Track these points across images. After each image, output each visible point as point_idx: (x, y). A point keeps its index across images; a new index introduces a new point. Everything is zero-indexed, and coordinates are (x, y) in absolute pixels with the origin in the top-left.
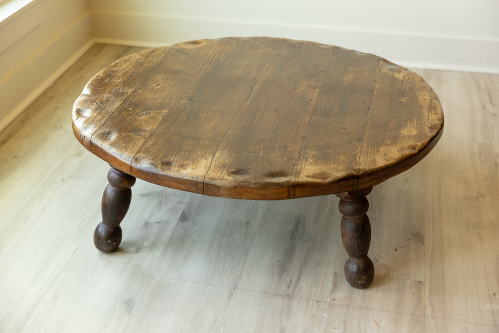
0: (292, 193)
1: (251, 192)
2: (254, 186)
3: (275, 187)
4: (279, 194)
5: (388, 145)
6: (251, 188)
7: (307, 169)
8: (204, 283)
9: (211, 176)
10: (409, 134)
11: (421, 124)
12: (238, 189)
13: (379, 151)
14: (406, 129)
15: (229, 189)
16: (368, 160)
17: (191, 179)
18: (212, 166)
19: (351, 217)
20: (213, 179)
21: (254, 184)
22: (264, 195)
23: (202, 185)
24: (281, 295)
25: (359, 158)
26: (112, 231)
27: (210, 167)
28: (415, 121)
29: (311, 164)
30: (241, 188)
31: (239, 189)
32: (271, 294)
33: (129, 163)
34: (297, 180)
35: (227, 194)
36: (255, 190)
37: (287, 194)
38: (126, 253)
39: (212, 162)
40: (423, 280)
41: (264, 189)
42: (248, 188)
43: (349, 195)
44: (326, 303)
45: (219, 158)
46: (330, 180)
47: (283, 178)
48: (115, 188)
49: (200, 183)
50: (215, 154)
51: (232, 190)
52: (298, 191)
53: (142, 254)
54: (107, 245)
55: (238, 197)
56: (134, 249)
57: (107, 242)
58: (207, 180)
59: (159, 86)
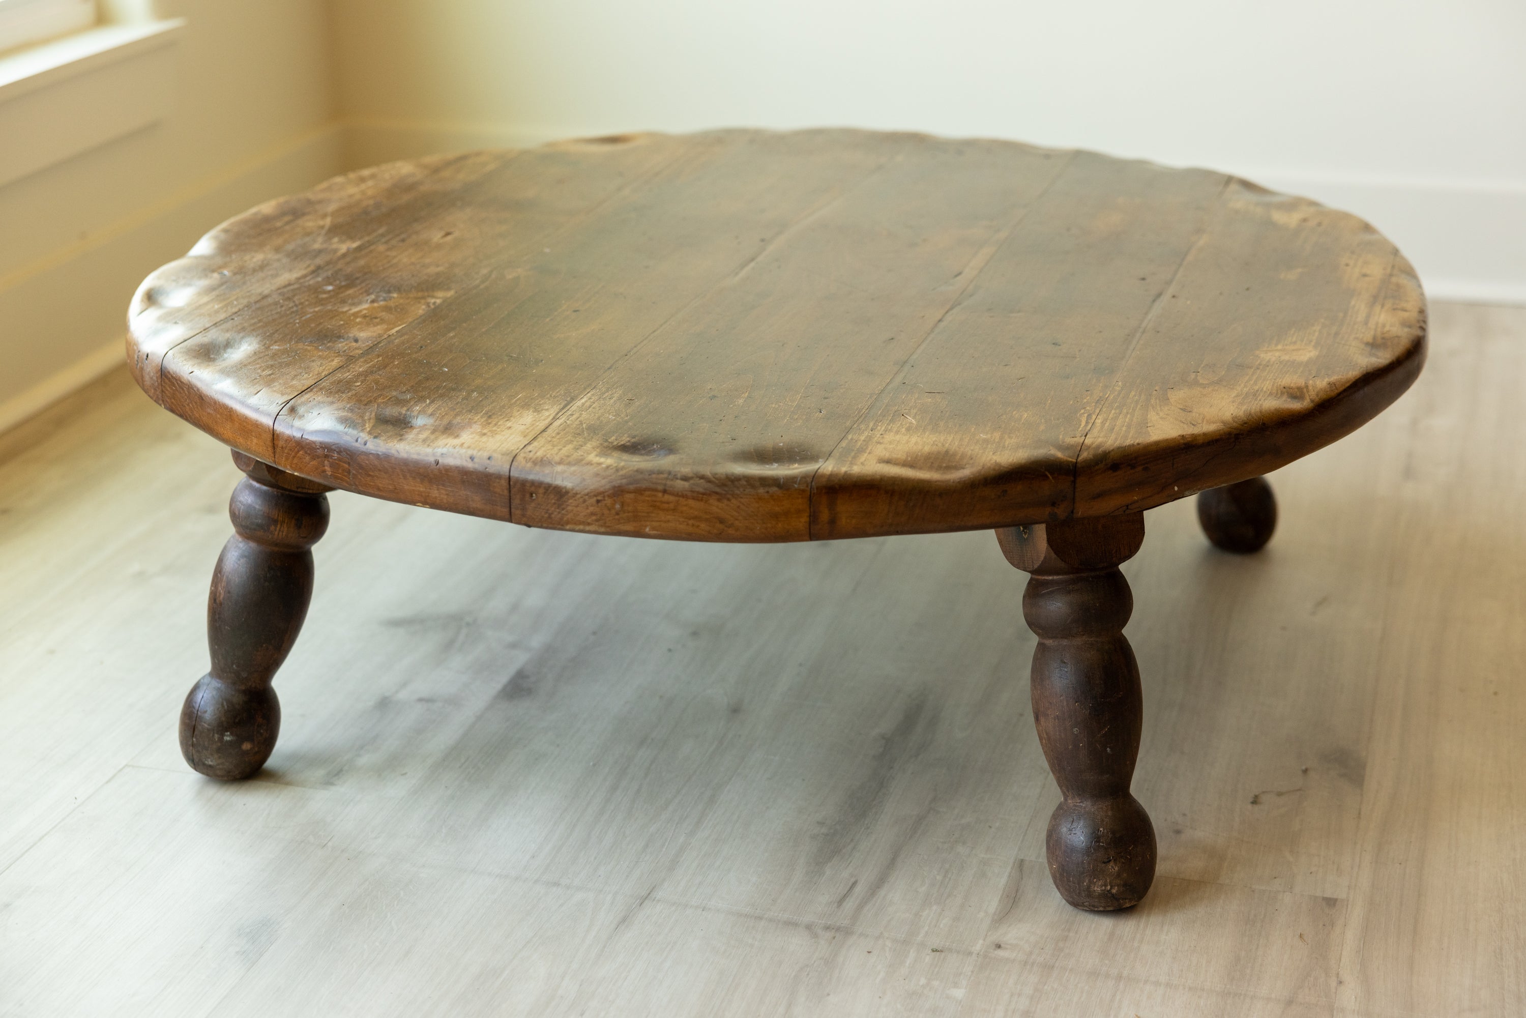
0: (825, 515)
1: (674, 510)
2: (686, 485)
3: (761, 491)
4: (775, 516)
5: (1204, 386)
6: (677, 495)
7: (890, 443)
8: (536, 881)
9: (540, 454)
10: (1287, 358)
11: (1337, 334)
12: (628, 497)
13: (1165, 400)
14: (1280, 347)
15: (599, 497)
16: (1119, 422)
17: (470, 465)
18: (550, 431)
19: (1065, 642)
20: (541, 462)
21: (685, 479)
22: (722, 521)
23: (504, 483)
24: (809, 927)
25: (1089, 416)
26: (238, 699)
27: (544, 431)
28: (1317, 328)
29: (908, 430)
30: (639, 491)
31: (632, 496)
32: (771, 920)
33: (267, 421)
34: (844, 469)
35: (592, 514)
36: (691, 502)
37: (804, 519)
38: (288, 784)
39: (555, 419)
40: (1341, 894)
41: (721, 497)
42: (665, 492)
43: (1053, 555)
44: (970, 954)
45: (582, 409)
46: (966, 473)
47: (796, 465)
48: (253, 545)
49: (499, 477)
50: (573, 399)
51: (609, 502)
52: (846, 510)
53: (344, 789)
54: (219, 750)
55: (629, 527)
56: (320, 773)
57: (221, 739)
58: (524, 471)
59: (449, 238)
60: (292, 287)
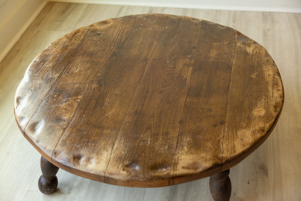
0: (172, 182)
1: (140, 184)
2: (142, 180)
3: (158, 180)
4: (161, 184)
5: (244, 128)
7: (183, 159)
9: (110, 171)
10: (259, 114)
11: (268, 103)
13: (237, 135)
14: (257, 109)
16: (229, 146)
17: (95, 174)
18: (111, 160)
20: (111, 174)
21: (142, 178)
22: (150, 185)
23: (104, 178)
25: (222, 145)
27: (110, 160)
28: (263, 100)
29: (186, 153)
31: (131, 182)
33: (50, 156)
34: (175, 172)
36: (144, 183)
37: (168, 183)
38: (61, 193)
39: (111, 154)
41: (150, 182)
42: (138, 181)
45: (117, 149)
46: (200, 170)
47: (164, 169)
49: (102, 176)
50: (114, 144)
51: (126, 183)
52: (176, 181)
53: (72, 194)
55: (131, 186)
57: (47, 190)
58: (107, 175)
59: (78, 70)
60: (47, 96)
